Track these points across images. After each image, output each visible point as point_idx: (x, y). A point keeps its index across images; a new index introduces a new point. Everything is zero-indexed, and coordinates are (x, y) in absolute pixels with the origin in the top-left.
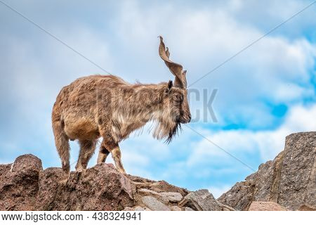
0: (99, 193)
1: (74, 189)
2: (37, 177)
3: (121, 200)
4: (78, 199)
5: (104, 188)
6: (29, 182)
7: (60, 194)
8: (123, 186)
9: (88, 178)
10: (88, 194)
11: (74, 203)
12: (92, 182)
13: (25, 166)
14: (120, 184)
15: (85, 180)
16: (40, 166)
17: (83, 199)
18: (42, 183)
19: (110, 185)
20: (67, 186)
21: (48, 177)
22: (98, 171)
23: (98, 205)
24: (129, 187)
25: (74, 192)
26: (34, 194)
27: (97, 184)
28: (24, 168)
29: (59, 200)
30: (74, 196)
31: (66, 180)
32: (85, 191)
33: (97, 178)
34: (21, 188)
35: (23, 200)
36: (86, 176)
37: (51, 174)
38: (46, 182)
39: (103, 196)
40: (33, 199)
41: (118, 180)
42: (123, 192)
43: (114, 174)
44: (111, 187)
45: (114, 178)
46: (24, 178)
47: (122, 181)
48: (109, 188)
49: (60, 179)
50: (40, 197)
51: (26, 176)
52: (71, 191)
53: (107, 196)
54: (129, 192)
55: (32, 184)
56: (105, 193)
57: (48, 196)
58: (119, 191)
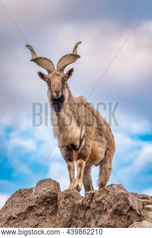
0: (110, 211)
1: (89, 208)
2: (56, 198)
3: (130, 216)
4: (92, 216)
5: (115, 206)
6: (49, 202)
7: (77, 212)
8: (131, 204)
9: (100, 198)
10: (101, 211)
11: (89, 220)
12: (104, 201)
13: (45, 189)
14: (128, 201)
15: (98, 199)
16: (59, 189)
17: (97, 216)
18: (61, 204)
19: (120, 203)
20: (83, 206)
21: (65, 198)
22: (108, 191)
23: (110, 221)
24: (137, 204)
25: (89, 211)
26: (54, 213)
27: (109, 203)
28: (44, 191)
29: (76, 218)
30: (88, 213)
31: (81, 200)
32: (99, 209)
33: (109, 197)
34: (43, 208)
35: (45, 219)
36: (98, 196)
37: (68, 195)
38: (64, 203)
39: (114, 212)
40: (53, 217)
41: (126, 199)
42: (131, 209)
43: (122, 194)
44: (121, 204)
45: (123, 197)
46: (44, 199)
47: (130, 199)
48: (119, 205)
49: (76, 199)
50: (60, 215)
51: (47, 198)
52: (86, 210)
53: (117, 213)
54: (136, 208)
55: (52, 204)
56: (116, 210)
57: (66, 214)
58: (128, 208)
